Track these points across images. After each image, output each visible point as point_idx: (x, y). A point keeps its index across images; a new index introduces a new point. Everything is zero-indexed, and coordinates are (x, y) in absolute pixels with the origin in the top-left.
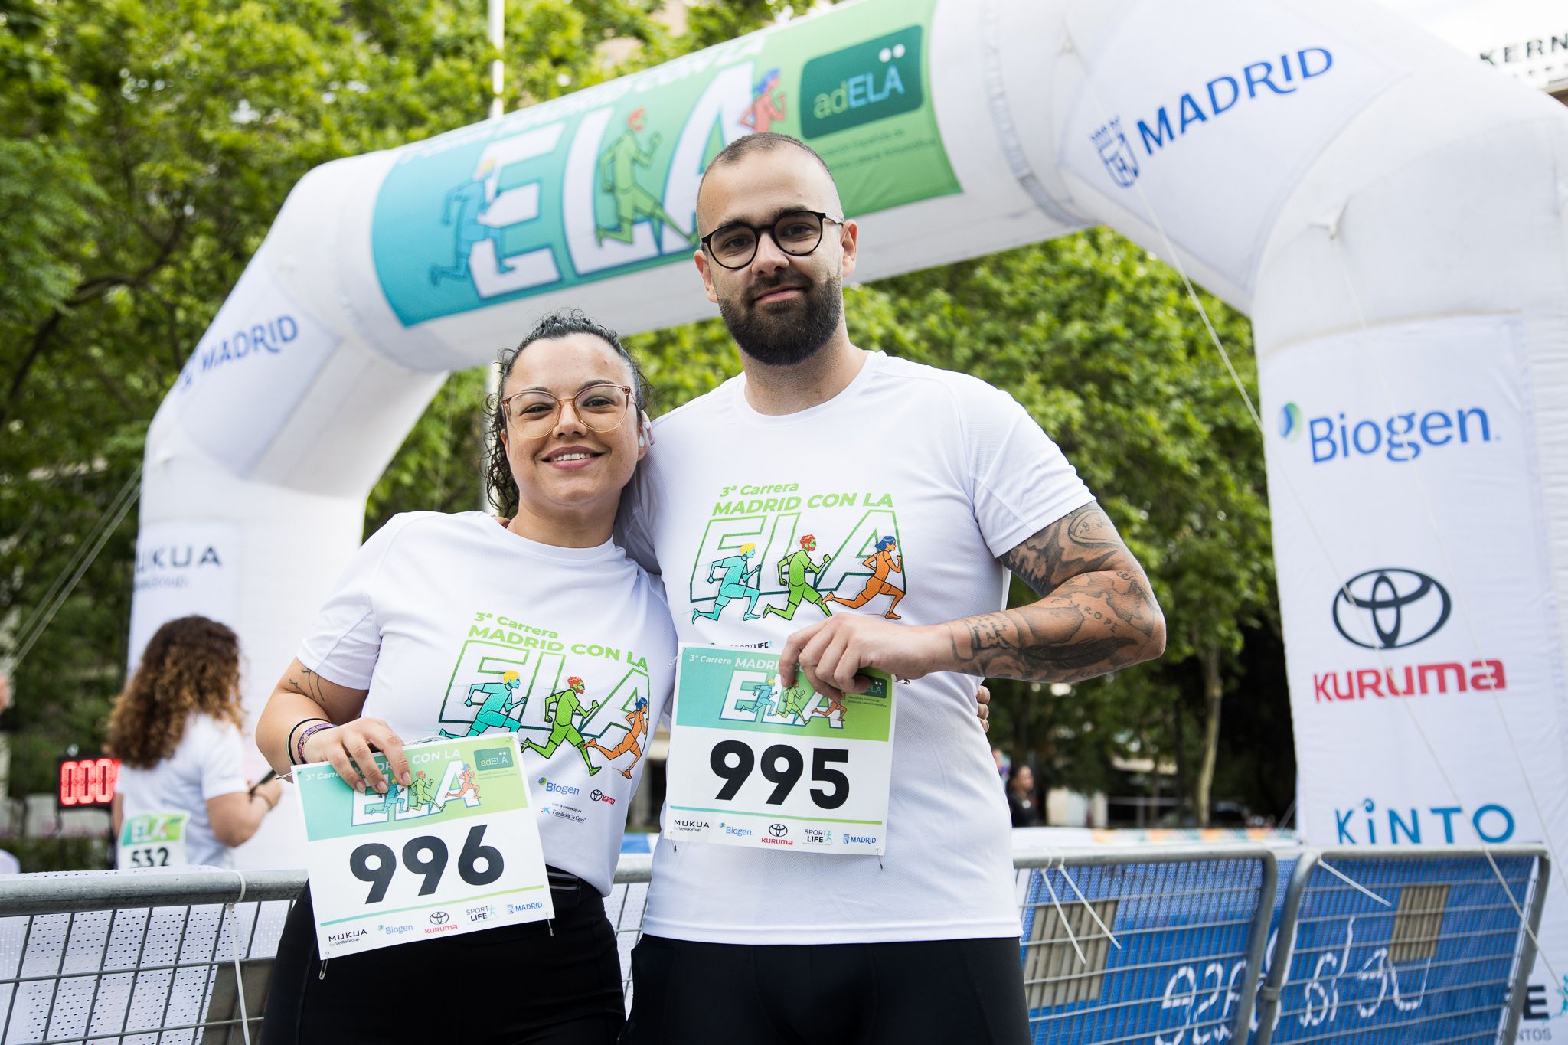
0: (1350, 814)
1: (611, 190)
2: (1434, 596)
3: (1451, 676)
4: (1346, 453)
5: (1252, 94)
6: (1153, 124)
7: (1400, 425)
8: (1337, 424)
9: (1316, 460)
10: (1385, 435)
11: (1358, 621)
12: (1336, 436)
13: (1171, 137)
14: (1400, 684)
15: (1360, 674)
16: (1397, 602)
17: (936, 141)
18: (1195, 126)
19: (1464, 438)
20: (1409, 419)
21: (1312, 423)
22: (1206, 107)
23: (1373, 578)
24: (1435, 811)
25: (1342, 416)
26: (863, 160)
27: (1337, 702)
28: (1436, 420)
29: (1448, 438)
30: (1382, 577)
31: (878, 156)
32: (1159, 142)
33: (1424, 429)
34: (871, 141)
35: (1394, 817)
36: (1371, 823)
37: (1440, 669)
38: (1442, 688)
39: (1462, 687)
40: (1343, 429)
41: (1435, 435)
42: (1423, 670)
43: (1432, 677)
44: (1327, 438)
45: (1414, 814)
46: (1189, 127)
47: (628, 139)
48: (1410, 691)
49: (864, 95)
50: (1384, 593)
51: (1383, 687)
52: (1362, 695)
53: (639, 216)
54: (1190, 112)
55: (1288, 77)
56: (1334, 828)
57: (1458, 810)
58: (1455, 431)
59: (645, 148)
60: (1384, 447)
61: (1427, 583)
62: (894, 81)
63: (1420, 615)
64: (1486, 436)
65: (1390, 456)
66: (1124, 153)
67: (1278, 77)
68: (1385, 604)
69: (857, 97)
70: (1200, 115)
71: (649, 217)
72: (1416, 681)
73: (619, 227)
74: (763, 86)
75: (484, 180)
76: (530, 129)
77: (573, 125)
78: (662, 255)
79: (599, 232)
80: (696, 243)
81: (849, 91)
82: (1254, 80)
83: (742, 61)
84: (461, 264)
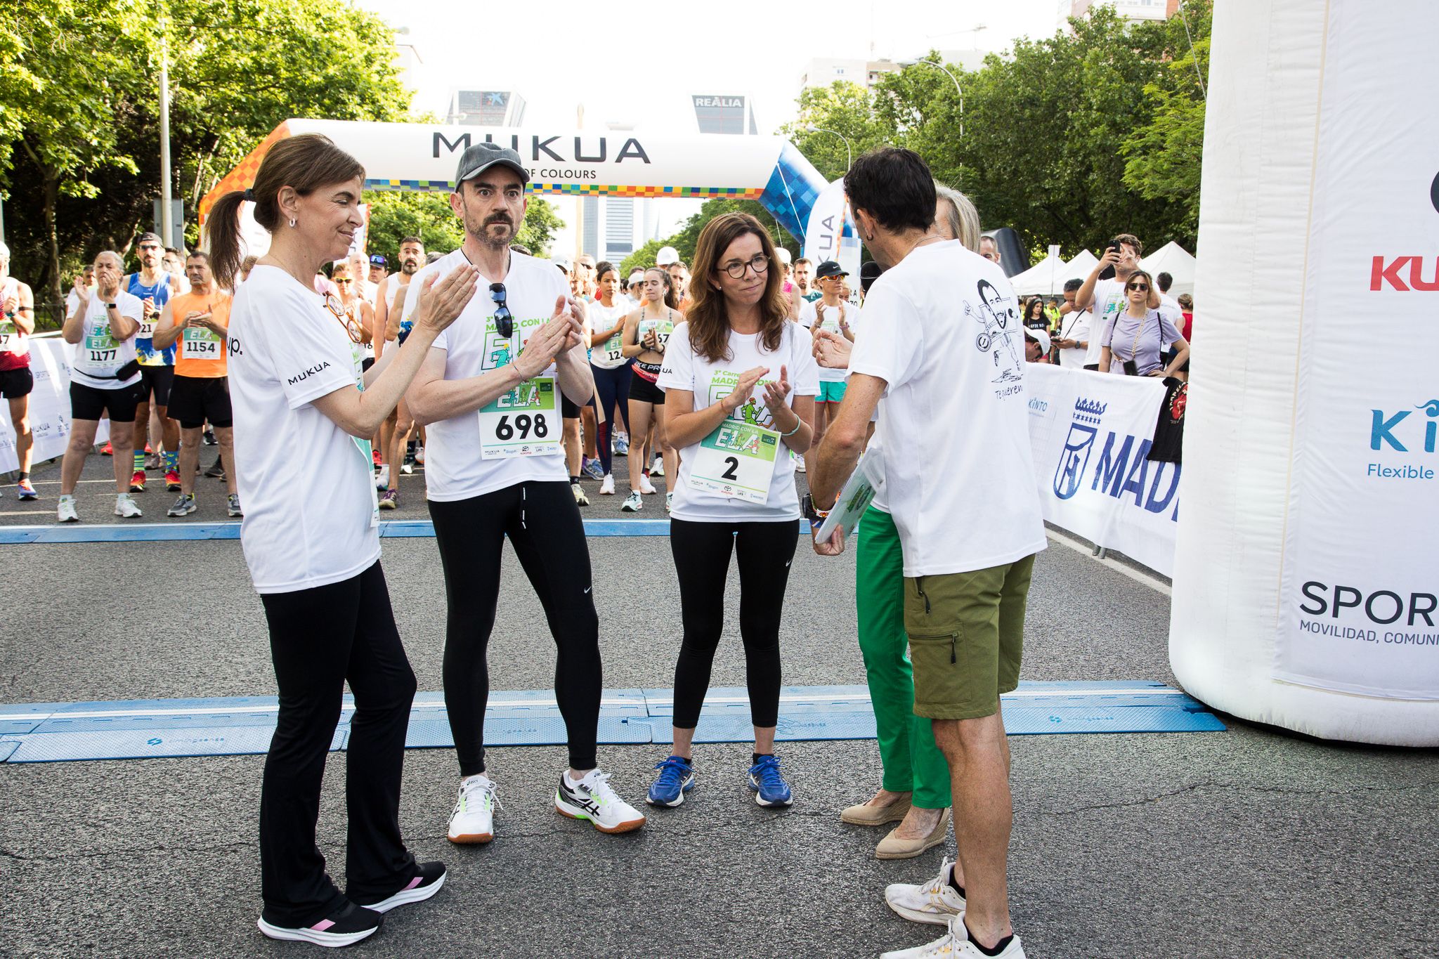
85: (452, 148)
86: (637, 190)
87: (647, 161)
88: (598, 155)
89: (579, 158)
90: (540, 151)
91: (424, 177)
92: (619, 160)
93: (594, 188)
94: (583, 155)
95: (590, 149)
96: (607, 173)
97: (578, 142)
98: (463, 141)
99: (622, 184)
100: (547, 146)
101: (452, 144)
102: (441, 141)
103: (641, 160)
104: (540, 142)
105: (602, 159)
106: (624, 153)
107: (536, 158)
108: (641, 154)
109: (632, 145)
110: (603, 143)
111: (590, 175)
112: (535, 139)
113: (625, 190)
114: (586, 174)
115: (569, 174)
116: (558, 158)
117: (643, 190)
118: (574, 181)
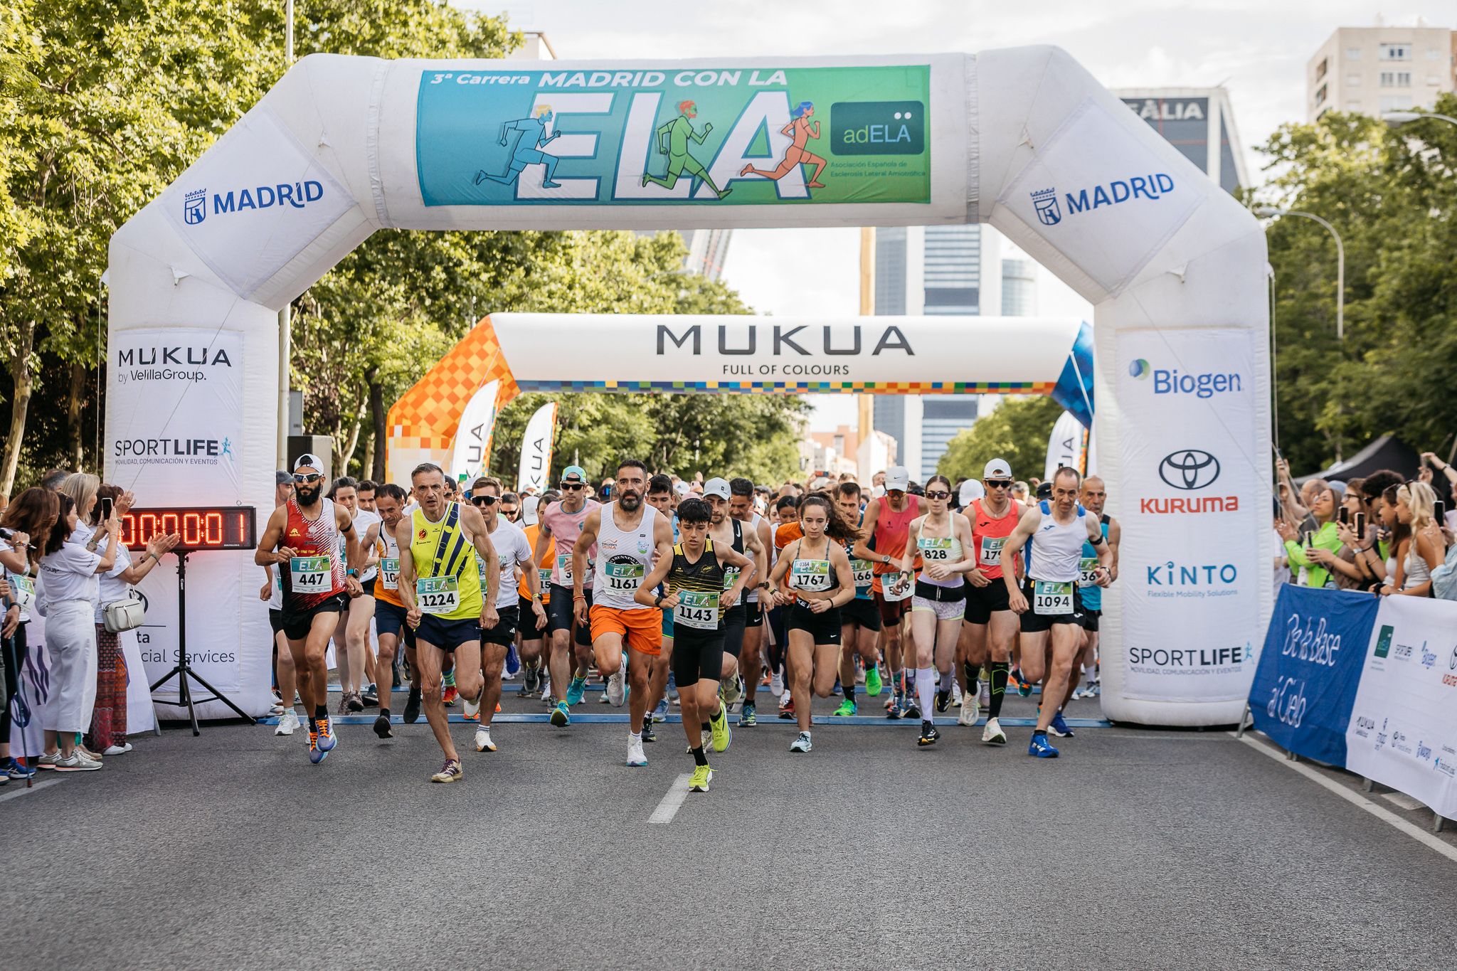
0: (1158, 569)
1: (667, 153)
2: (1213, 464)
3: (1217, 503)
4: (1176, 391)
5: (1137, 196)
6: (1077, 198)
7: (1204, 380)
8: (1172, 375)
9: (1157, 391)
10: (1197, 384)
11: (1174, 475)
12: (1171, 381)
13: (1088, 208)
14: (1194, 507)
15: (1173, 501)
16: (1196, 467)
17: (927, 174)
18: (1103, 206)
19: (1231, 389)
20: (1209, 376)
21: (1157, 373)
22: (1111, 198)
23: (1186, 453)
24: (1204, 568)
25: (1175, 372)
26: (871, 174)
27: (1157, 514)
28: (1220, 379)
29: (1225, 388)
30: (1189, 454)
31: (884, 174)
32: (1080, 209)
33: (1215, 383)
34: (882, 165)
35: (1184, 570)
36: (1171, 573)
37: (1213, 500)
38: (1213, 510)
39: (1221, 510)
40: (1175, 378)
41: (1220, 386)
42: (1205, 500)
43: (1209, 504)
44: (1165, 381)
45: (1195, 569)
46: (1100, 205)
47: (682, 121)
48: (1198, 510)
49: (882, 137)
50: (1190, 462)
51: (1185, 508)
52: (1172, 511)
53: (684, 173)
54: (1100, 197)
55: (1154, 191)
56: (1146, 575)
57: (1214, 567)
58: (1227, 385)
59: (698, 130)
60: (1196, 390)
61: (1211, 458)
62: (904, 133)
63: (1205, 474)
64: (1239, 389)
65: (1198, 395)
66: (1053, 207)
67: (1148, 187)
68: (1190, 468)
69: (876, 137)
70: (1106, 200)
71: (694, 176)
72: (1201, 506)
73: (664, 179)
74: (798, 112)
75: (541, 121)
76: (575, 89)
77: (623, 98)
78: (691, 199)
79: (647, 178)
80: (723, 197)
81: (871, 132)
82: (1137, 187)
83: (775, 88)
84: (511, 176)
85: (679, 343)
86: (900, 387)
87: (910, 352)
88: (852, 347)
89: (828, 351)
90: (782, 343)
91: (645, 377)
92: (876, 352)
93: (847, 385)
94: (833, 347)
95: (842, 341)
96: (863, 367)
97: (827, 331)
98: (692, 334)
99: (880, 381)
100: (791, 338)
101: (679, 338)
102: (666, 334)
103: (903, 351)
104: (782, 334)
105: (856, 351)
106: (883, 344)
107: (777, 352)
108: (904, 344)
109: (893, 334)
110: (857, 331)
111: (842, 371)
112: (777, 329)
113: (884, 387)
114: (837, 370)
115: (816, 370)
116: (803, 352)
117: (907, 387)
118: (822, 378)
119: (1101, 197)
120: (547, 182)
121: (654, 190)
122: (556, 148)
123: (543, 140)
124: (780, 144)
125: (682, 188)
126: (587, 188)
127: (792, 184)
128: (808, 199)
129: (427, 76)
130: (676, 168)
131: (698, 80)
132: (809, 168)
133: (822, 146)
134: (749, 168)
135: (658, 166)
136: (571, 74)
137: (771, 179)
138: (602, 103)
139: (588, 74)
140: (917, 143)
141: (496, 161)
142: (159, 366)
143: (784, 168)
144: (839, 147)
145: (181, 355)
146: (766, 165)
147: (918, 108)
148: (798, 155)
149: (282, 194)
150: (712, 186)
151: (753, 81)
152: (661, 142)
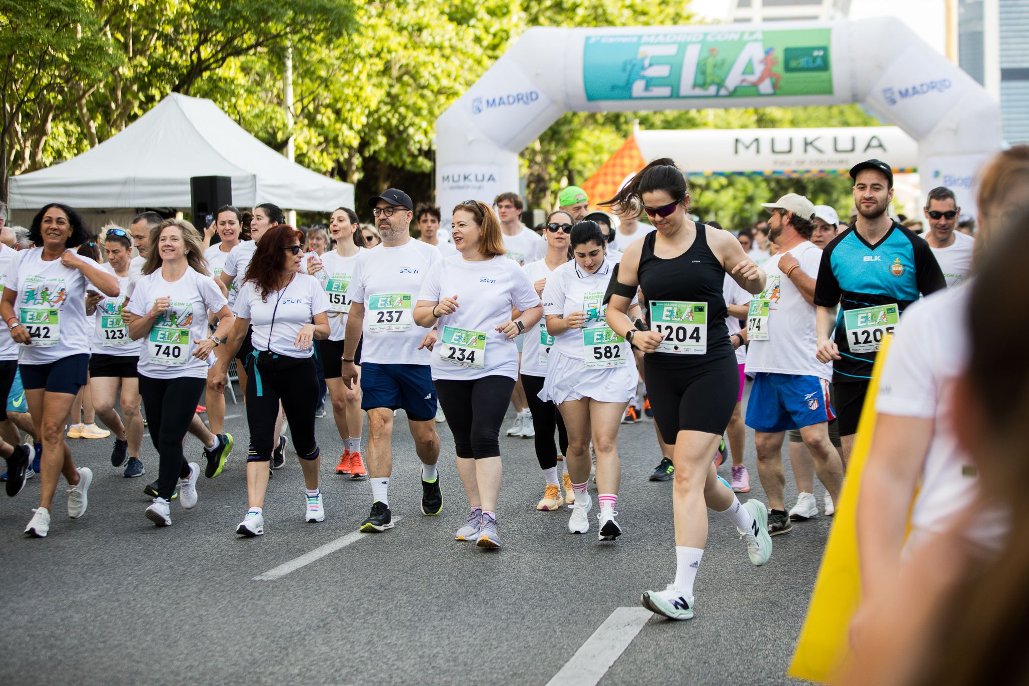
1: (704, 74)
4: (954, 185)
5: (933, 90)
6: (904, 92)
7: (967, 180)
8: (952, 178)
10: (964, 182)
12: (952, 180)
13: (909, 97)
22: (920, 91)
25: (953, 176)
32: (905, 97)
44: (949, 181)
46: (915, 95)
47: (711, 58)
49: (808, 64)
53: (713, 83)
59: (720, 63)
65: (964, 187)
66: (893, 97)
67: (939, 86)
69: (806, 64)
70: (918, 93)
71: (718, 84)
73: (703, 85)
74: (768, 52)
75: (643, 60)
76: (659, 43)
77: (683, 47)
78: (717, 96)
79: (695, 86)
80: (732, 94)
81: (802, 62)
82: (932, 86)
83: (756, 40)
84: (628, 86)
85: (747, 148)
89: (836, 151)
101: (747, 145)
102: (739, 143)
107: (806, 152)
116: (821, 152)
119: (915, 91)
120: (647, 88)
121: (698, 92)
122: (651, 72)
123: (643, 68)
124: (759, 69)
125: (712, 90)
126: (666, 91)
127: (766, 87)
128: (774, 94)
129: (588, 38)
130: (709, 79)
131: (719, 38)
132: (774, 79)
133: (779, 69)
134: (743, 81)
135: (700, 80)
136: (657, 36)
137: (755, 85)
138: (671, 50)
139: (665, 35)
140: (824, 66)
141: (622, 79)
142: (462, 183)
143: (761, 80)
144: (788, 69)
145: (472, 177)
146: (753, 78)
147: (825, 49)
148: (767, 73)
149: (519, 98)
150: (727, 89)
151: (746, 37)
152: (701, 70)
